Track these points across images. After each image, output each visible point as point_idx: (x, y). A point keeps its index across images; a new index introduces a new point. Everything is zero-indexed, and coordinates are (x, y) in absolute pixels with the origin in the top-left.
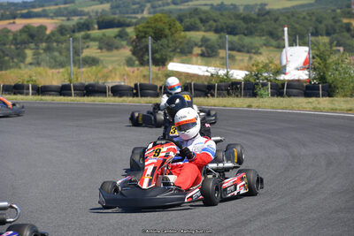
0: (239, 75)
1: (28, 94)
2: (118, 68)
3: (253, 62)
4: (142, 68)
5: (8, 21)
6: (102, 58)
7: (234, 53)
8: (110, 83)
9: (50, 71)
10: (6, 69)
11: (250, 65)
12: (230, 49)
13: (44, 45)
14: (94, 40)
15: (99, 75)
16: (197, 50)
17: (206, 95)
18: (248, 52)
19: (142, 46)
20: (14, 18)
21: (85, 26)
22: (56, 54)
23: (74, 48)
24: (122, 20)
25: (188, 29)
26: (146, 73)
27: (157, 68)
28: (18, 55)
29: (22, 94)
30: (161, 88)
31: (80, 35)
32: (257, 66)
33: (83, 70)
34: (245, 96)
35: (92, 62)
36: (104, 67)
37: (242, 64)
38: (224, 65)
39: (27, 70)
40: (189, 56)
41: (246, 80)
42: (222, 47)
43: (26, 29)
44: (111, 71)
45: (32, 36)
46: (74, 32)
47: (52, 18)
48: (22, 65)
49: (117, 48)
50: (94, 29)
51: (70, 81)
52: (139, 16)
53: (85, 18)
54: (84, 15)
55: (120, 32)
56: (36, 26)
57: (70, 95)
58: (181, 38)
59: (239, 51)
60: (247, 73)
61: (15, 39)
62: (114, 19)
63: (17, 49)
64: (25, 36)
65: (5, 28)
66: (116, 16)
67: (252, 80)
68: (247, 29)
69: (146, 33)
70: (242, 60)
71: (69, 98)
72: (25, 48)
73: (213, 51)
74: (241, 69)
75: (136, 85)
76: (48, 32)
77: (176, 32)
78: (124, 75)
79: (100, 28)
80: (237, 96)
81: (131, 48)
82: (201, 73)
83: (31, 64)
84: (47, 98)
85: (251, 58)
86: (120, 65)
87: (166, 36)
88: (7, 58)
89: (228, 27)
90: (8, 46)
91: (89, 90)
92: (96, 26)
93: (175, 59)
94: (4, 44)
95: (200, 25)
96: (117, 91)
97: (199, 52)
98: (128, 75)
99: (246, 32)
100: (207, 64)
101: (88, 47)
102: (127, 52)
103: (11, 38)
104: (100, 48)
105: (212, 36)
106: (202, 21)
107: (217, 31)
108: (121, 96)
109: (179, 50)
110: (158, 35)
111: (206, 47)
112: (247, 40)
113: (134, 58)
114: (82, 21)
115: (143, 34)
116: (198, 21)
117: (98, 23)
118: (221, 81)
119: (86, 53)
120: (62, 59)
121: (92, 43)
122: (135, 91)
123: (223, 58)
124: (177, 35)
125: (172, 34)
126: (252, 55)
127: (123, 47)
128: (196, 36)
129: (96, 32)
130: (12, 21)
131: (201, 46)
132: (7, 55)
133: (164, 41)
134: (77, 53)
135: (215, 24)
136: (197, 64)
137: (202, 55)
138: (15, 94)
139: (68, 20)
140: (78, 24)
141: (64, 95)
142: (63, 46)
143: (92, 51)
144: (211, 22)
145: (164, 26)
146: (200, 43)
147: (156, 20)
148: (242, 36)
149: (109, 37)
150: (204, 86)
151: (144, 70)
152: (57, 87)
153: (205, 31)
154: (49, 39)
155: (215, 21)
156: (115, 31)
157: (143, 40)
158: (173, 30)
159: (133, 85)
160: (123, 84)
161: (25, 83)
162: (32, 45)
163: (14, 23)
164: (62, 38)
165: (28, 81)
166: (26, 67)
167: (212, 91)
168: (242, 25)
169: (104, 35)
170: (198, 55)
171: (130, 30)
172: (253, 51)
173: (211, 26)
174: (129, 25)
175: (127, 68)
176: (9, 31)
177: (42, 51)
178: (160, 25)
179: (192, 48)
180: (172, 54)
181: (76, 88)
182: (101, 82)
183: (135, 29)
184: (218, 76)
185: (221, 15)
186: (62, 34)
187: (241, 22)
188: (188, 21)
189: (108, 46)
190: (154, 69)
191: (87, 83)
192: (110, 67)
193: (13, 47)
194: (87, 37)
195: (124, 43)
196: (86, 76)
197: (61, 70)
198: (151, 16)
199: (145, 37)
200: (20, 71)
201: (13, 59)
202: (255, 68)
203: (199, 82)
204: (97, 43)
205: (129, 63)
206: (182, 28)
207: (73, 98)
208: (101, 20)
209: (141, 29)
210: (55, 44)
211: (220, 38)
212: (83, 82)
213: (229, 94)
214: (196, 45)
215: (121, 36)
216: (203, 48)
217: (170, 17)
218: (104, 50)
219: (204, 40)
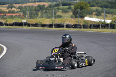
0: (108, 21)
1: (39, 27)
2: (68, 19)
3: (113, 17)
4: (76, 19)
5: (33, 3)
6: (63, 16)
7: (107, 14)
8: (66, 24)
9: (46, 20)
10: (32, 19)
11: (112, 18)
12: (106, 13)
13: (44, 11)
14: (60, 9)
15: (62, 21)
16: (94, 13)
17: (97, 28)
18: (112, 14)
19: (76, 11)
20: (35, 2)
21: (58, 5)
22: (48, 14)
23: (54, 12)
24: (70, 3)
25: (91, 6)
26: (77, 20)
27: (81, 19)
28: (36, 14)
29: (37, 26)
30: (82, 25)
31: (56, 8)
32: (115, 19)
33: (57, 19)
34: (111, 28)
35: (60, 17)
36: (64, 18)
37: (109, 18)
38: (103, 18)
39: (39, 19)
40: (92, 15)
41: (111, 23)
42: (103, 12)
43: (39, 6)
44: (66, 20)
45: (41, 8)
46: (54, 7)
47: (47, 2)
48: (37, 17)
49: (68, 12)
50: (60, 6)
51: (53, 23)
52: (75, 2)
53: (58, 2)
54: (58, 1)
55: (69, 7)
56: (42, 5)
57: (53, 27)
58: (89, 9)
59: (109, 13)
60: (111, 21)
61: (35, 9)
62: (67, 3)
63: (36, 12)
64: (38, 8)
65: (32, 6)
66: (68, 2)
67: (113, 23)
68: (111, 6)
69: (77, 7)
70: (110, 17)
71: (52, 28)
72: (38, 12)
73: (100, 14)
74: (109, 20)
75: (74, 24)
76: (46, 7)
77: (88, 7)
78: (70, 21)
79: (63, 6)
80: (108, 29)
81: (72, 12)
82: (96, 21)
83: (40, 17)
84: (45, 28)
85: (112, 16)
86: (69, 18)
87: (84, 9)
88: (33, 15)
89: (105, 5)
90: (33, 11)
91: (59, 26)
92: (61, 5)
93: (87, 16)
94: (32, 11)
95: (96, 5)
96: (68, 26)
97: (95, 14)
98: (71, 21)
99: (111, 7)
100: (98, 18)
101: (58, 12)
102: (71, 14)
103: (34, 8)
104: (62, 12)
105: (100, 9)
106: (96, 3)
107: (101, 7)
108: (69, 28)
109: (88, 13)
110: (82, 8)
111: (97, 12)
112: (111, 10)
113: (73, 15)
114: (57, 3)
115: (76, 8)
116: (95, 4)
117: (62, 4)
118: (102, 24)
119: (58, 14)
120: (50, 15)
121: (60, 11)
122: (73, 26)
123: (103, 16)
124: (88, 8)
125: (86, 8)
126: (113, 15)
127: (70, 12)
128: (94, 8)
129: (61, 7)
130: (34, 3)
131: (96, 12)
132: (33, 14)
133: (84, 10)
134: (55, 14)
135: (101, 5)
136: (94, 18)
137: (96, 15)
138: (35, 27)
139: (52, 3)
140: (55, 4)
141: (51, 27)
142: (51, 11)
143: (60, 13)
144: (99, 4)
145: (83, 5)
146: (95, 11)
147: (81, 3)
148: (110, 9)
149: (65, 9)
150: (96, 25)
151: (77, 19)
152: (48, 25)
153: (97, 7)
154: (46, 9)
155: (101, 3)
156: (67, 7)
157: (77, 10)
158: (86, 6)
159: (73, 24)
160: (69, 24)
161: (38, 23)
162: (41, 11)
163: (35, 4)
164: (51, 9)
165: (39, 23)
166: (38, 18)
167: (99, 27)
168: (110, 5)
169: (64, 8)
170: (95, 15)
171: (72, 7)
172: (113, 14)
173: (99, 5)
174: (72, 5)
175: (71, 19)
176: (33, 6)
177: (44, 13)
178: (82, 5)
179: (93, 12)
180: (86, 14)
181: (54, 25)
182: (62, 23)
183: (74, 6)
184: (101, 22)
185: (103, 1)
186: (50, 7)
187: (109, 4)
188: (91, 4)
189: (65, 11)
190: (80, 19)
191: (58, 24)
192: (66, 18)
193: (35, 11)
194: (58, 9)
195: (70, 11)
196: (58, 21)
197: (50, 19)
198: (79, 2)
199: (77, 9)
200: (37, 19)
201: (34, 15)
202: (114, 19)
203: (95, 24)
204: (61, 11)
205: (72, 17)
206: (90, 6)
207: (53, 28)
208: (63, 3)
209: (76, 6)
210: (48, 11)
211: (102, 9)
212: (57, 23)
213: (105, 28)
214: (94, 11)
215: (69, 8)
216: (96, 13)
217: (85, 2)
218: (64, 13)
219: (97, 10)
